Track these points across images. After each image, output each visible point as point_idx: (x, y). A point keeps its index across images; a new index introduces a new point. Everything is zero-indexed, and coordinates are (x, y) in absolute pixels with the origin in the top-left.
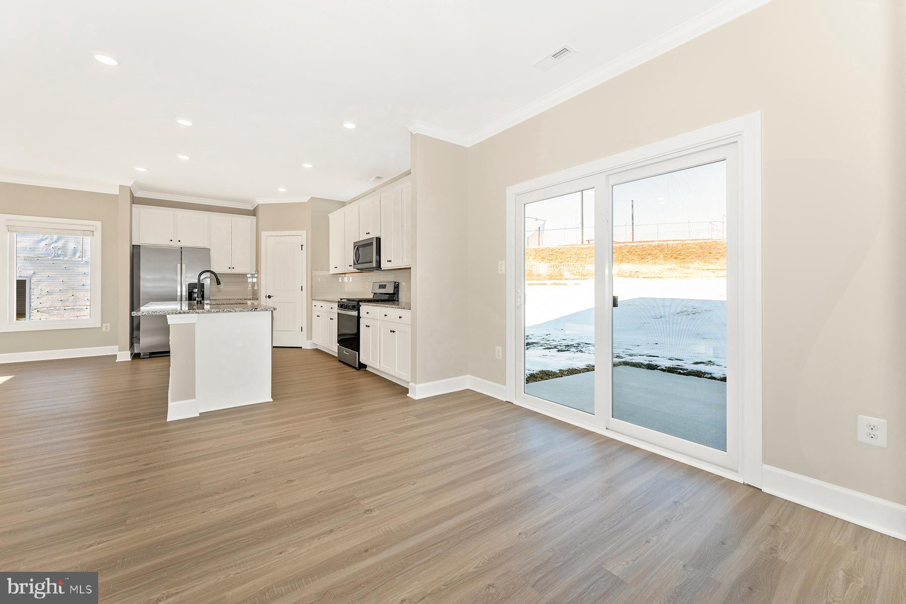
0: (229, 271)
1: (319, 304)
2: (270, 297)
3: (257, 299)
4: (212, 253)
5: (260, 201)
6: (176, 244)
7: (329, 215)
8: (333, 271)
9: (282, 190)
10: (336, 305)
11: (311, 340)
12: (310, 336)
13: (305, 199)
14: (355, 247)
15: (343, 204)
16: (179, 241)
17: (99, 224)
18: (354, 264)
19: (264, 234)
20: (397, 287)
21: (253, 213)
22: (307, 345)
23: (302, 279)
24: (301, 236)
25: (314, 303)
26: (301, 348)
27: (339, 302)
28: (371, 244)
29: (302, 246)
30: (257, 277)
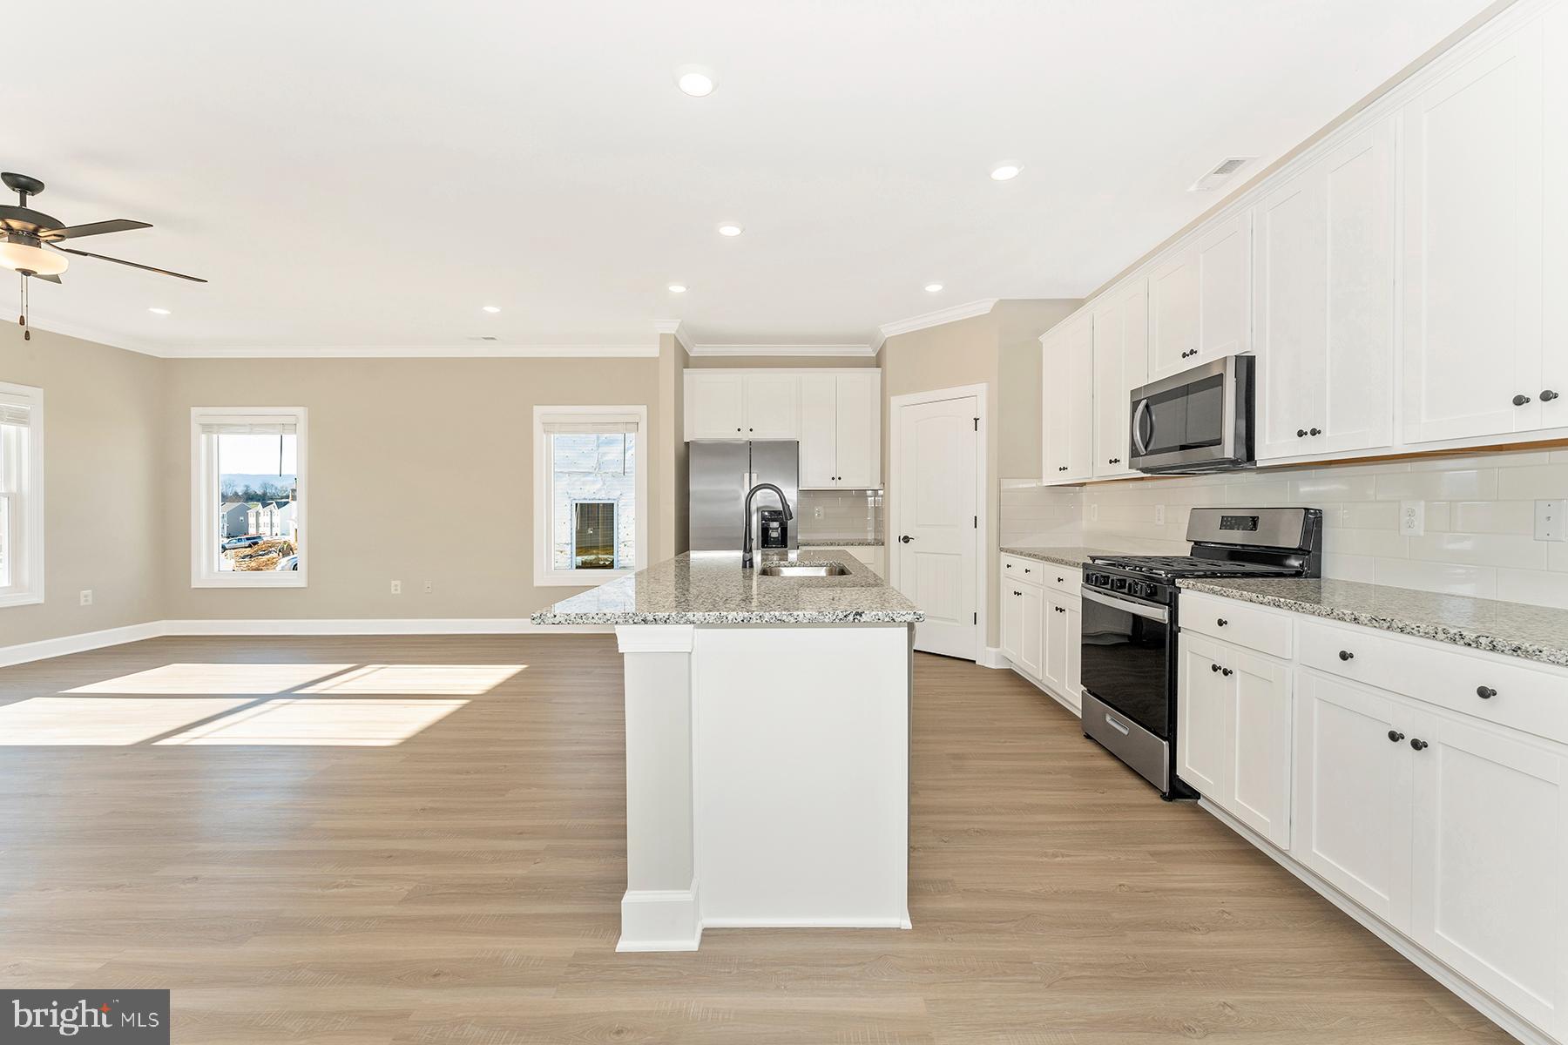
0: (832, 485)
1: (1020, 563)
2: (906, 539)
3: (883, 544)
4: (803, 450)
5: (890, 330)
6: (745, 436)
7: (1041, 339)
8: (1052, 477)
9: (934, 288)
10: (1079, 574)
11: (997, 645)
12: (994, 639)
13: (984, 307)
14: (1135, 405)
15: (1077, 304)
16: (751, 430)
17: (643, 409)
18: (1134, 453)
19: (895, 402)
20: (1313, 522)
21: (877, 362)
22: (989, 659)
23: (978, 500)
24: (977, 397)
25: (1006, 558)
26: (974, 662)
27: (1085, 566)
28: (1218, 380)
29: (976, 420)
30: (882, 496)
